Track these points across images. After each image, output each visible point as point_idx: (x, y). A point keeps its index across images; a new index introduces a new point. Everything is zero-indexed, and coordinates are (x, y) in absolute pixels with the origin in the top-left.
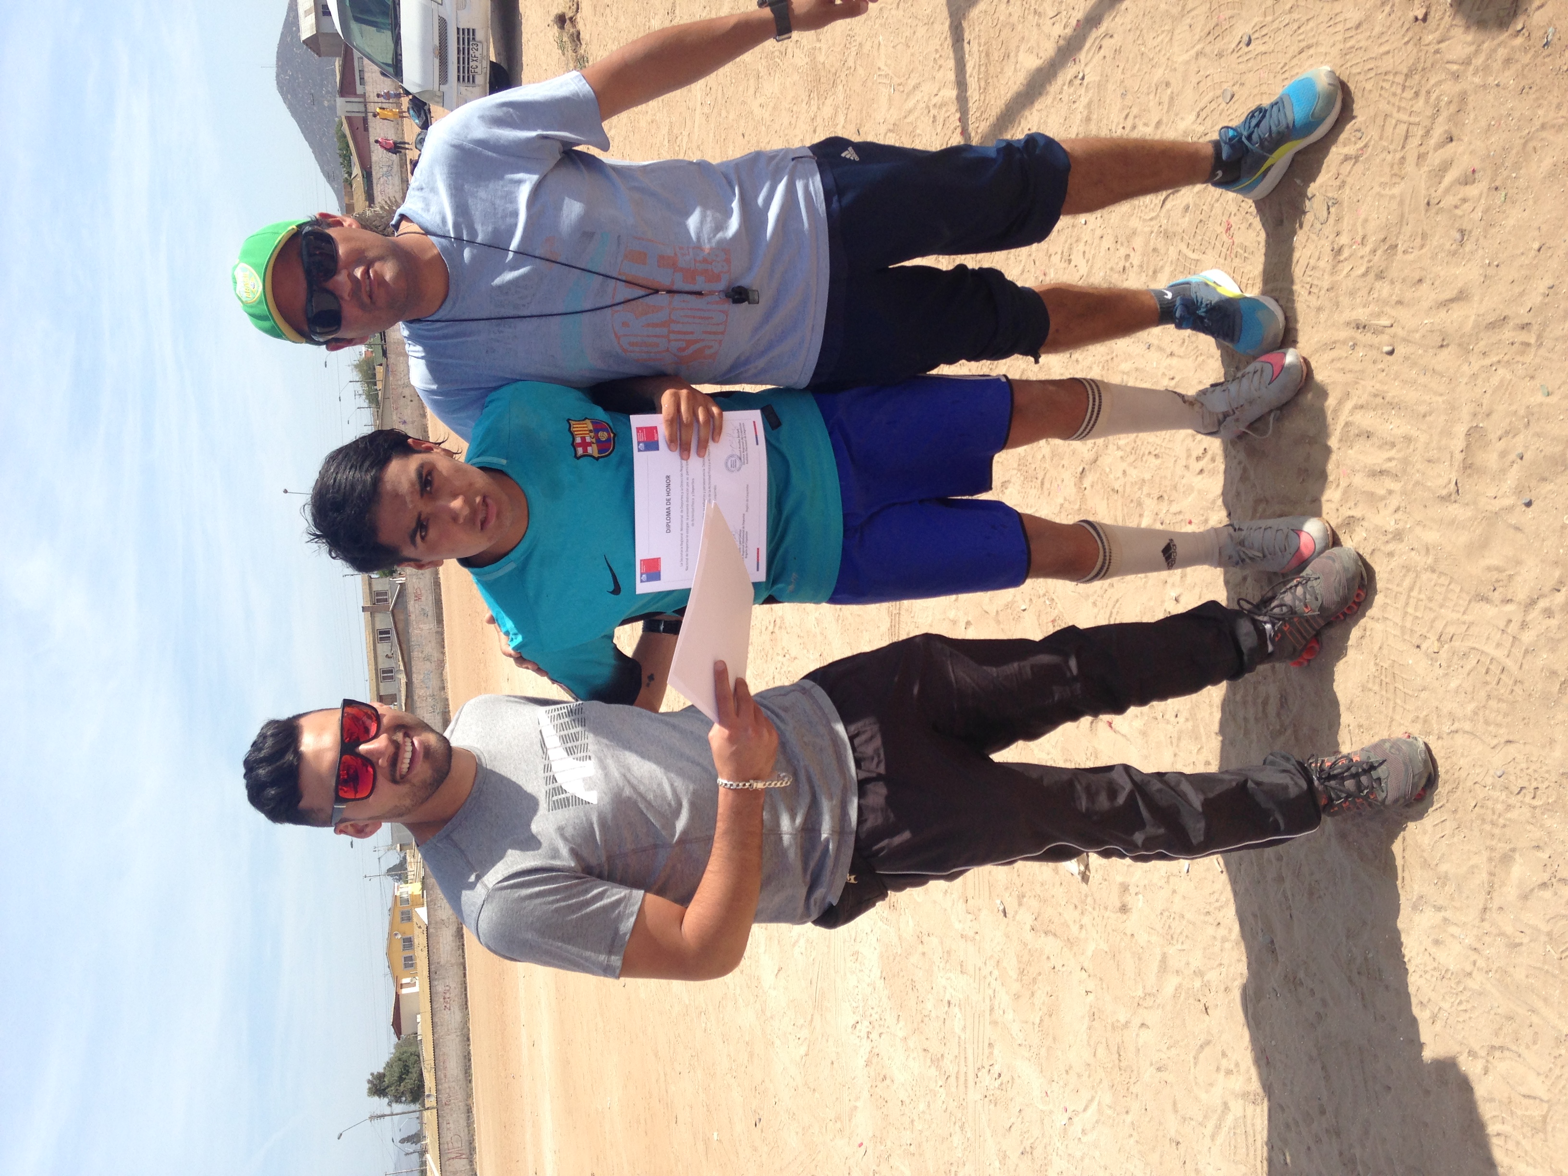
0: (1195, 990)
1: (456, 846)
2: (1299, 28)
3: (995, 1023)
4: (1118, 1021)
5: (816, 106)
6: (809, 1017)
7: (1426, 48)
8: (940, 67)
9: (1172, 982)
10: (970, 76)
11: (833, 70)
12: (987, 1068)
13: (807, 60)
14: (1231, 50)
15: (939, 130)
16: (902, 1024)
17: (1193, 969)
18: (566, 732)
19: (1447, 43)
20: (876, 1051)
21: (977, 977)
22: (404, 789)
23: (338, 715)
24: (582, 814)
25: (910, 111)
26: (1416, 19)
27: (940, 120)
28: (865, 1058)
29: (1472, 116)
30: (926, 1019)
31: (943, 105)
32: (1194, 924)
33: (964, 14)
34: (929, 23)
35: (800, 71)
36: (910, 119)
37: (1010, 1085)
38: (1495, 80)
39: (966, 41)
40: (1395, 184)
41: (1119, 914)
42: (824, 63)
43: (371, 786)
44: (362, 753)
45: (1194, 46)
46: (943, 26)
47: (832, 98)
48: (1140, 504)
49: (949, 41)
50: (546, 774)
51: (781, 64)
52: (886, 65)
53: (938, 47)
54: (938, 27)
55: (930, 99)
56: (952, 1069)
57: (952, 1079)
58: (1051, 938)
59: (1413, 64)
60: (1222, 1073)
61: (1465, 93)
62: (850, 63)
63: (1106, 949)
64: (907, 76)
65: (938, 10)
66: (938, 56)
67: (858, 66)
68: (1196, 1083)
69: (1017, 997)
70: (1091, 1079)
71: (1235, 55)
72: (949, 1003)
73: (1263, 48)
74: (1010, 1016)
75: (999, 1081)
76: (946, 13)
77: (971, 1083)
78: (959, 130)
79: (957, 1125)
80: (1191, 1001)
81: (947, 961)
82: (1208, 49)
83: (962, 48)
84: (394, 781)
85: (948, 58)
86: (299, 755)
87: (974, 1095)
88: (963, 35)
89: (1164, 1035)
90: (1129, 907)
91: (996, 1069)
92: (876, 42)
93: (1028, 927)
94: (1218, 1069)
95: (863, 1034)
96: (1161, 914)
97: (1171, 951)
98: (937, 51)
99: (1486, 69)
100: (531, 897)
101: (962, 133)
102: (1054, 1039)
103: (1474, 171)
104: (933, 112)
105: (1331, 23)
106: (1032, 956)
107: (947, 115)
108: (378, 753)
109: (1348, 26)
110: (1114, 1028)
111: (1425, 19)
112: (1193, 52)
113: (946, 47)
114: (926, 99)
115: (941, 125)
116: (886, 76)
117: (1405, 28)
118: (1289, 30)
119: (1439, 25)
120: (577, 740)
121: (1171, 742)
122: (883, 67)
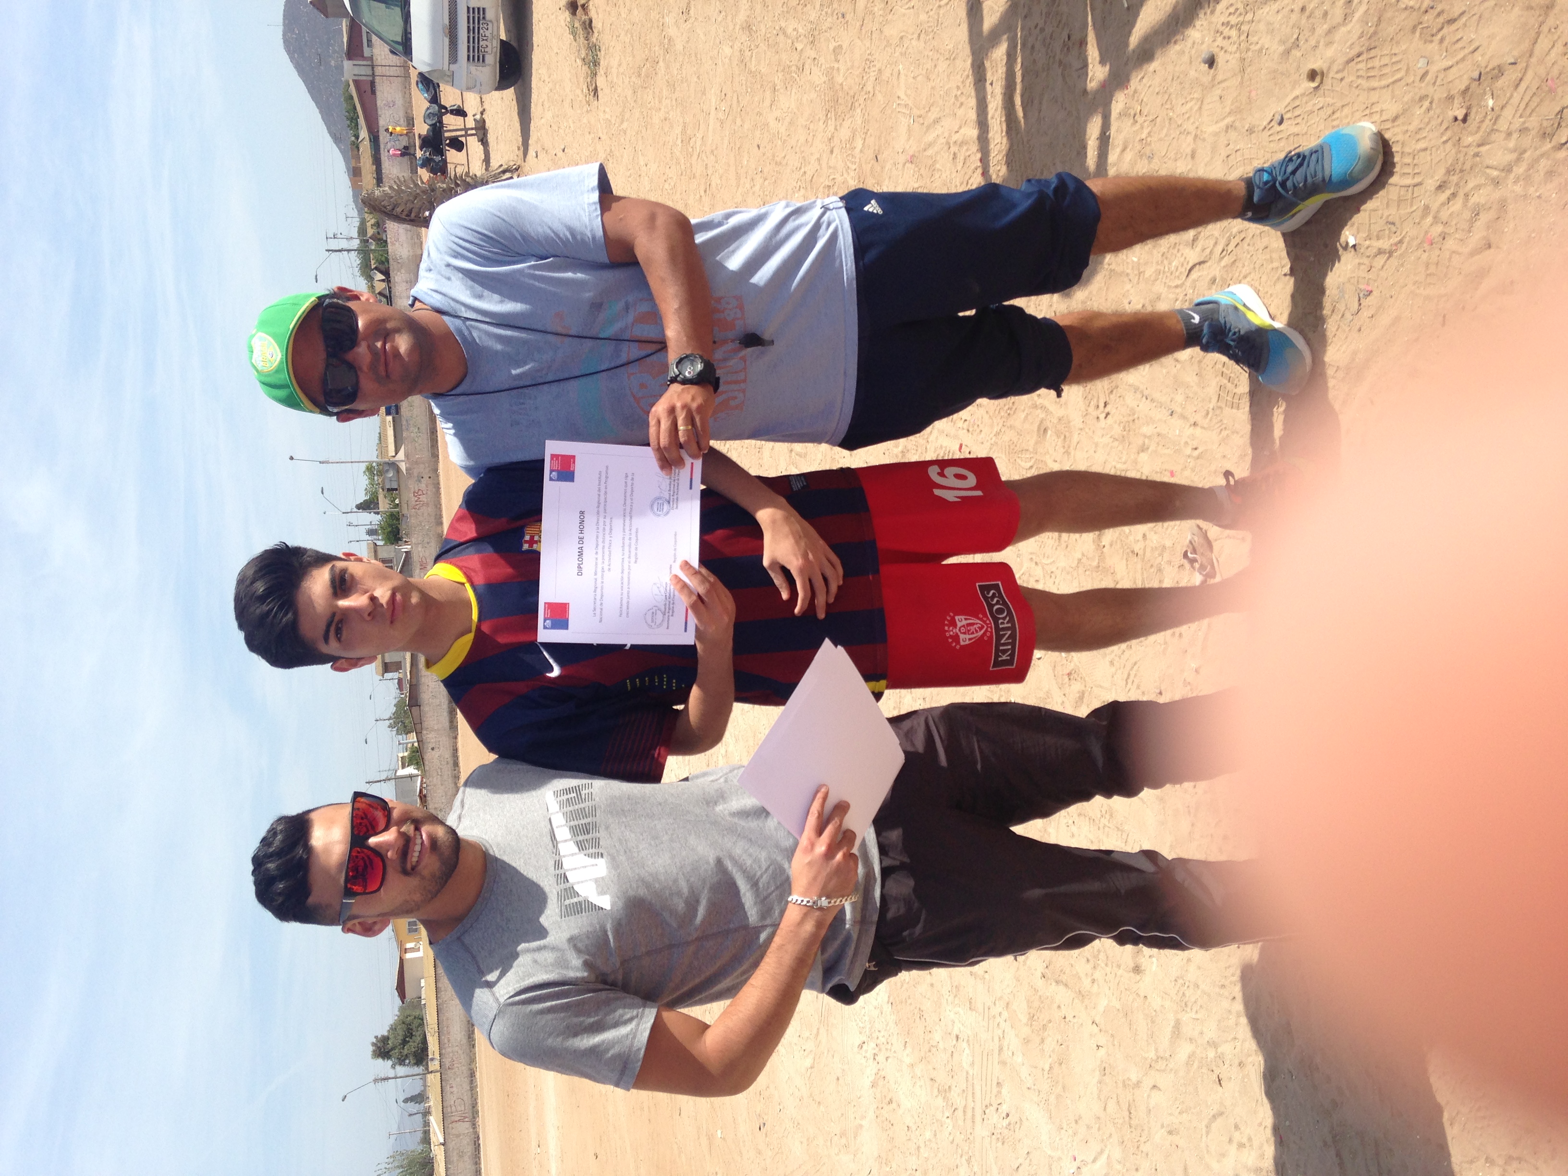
0: (1209, 1059)
1: (467, 949)
2: (1333, 113)
3: (1003, 1063)
4: (1129, 1079)
5: (833, 127)
6: (815, 1031)
7: (1464, 150)
8: (962, 104)
9: (1184, 1051)
10: (992, 118)
11: (852, 93)
12: (995, 1106)
13: (824, 78)
14: (1262, 127)
15: (959, 168)
16: (909, 1050)
17: (1207, 1039)
18: (576, 823)
19: (1487, 147)
20: (882, 1073)
21: (986, 1016)
22: (413, 882)
23: (349, 809)
24: (595, 922)
25: (930, 145)
26: (1456, 119)
27: (961, 158)
28: (871, 1078)
29: (1512, 225)
30: (934, 1050)
31: (962, 144)
32: (1209, 995)
33: (987, 55)
34: (952, 58)
35: (817, 89)
36: (929, 152)
37: (1018, 1126)
38: (1536, 191)
39: (988, 82)
40: (1430, 284)
41: (1132, 974)
42: (842, 84)
43: (380, 880)
44: (372, 845)
45: (1224, 118)
46: (965, 63)
47: (850, 120)
48: (1160, 570)
49: (971, 79)
50: (557, 872)
51: (798, 79)
52: (906, 95)
53: (959, 84)
54: (959, 63)
55: (950, 136)
56: (959, 1102)
57: (959, 1113)
58: (1061, 988)
59: (1451, 165)
60: (1234, 1146)
61: (1505, 200)
62: (869, 87)
63: (1118, 1007)
64: (927, 109)
65: (960, 47)
66: (959, 93)
67: (877, 92)
68: (1208, 1151)
69: (1027, 1041)
70: (1101, 1132)
71: (1267, 133)
72: (957, 1037)
73: (1296, 130)
74: (1019, 1059)
75: (1006, 1122)
76: (967, 50)
77: (978, 1119)
78: (980, 171)
79: (964, 1158)
80: (1204, 1070)
81: (956, 996)
82: (1237, 124)
83: (984, 88)
84: (405, 872)
85: (969, 96)
86: (308, 849)
87: (981, 1131)
88: (985, 75)
89: (1176, 1099)
90: (1143, 968)
91: (1004, 1108)
92: (896, 70)
93: (1040, 975)
94: (1230, 1141)
95: (870, 1055)
96: (1176, 980)
97: (1185, 1017)
98: (958, 88)
99: (1527, 179)
100: (542, 1012)
101: (983, 174)
102: (1064, 1088)
103: (1512, 282)
104: (954, 149)
105: (1367, 112)
106: (1042, 1002)
107: (968, 154)
108: (388, 845)
109: (1384, 118)
110: (1124, 1086)
111: (1465, 120)
112: (1223, 124)
113: (968, 84)
114: (946, 135)
115: (961, 164)
116: (906, 106)
117: (1444, 126)
118: (1323, 114)
119: (1479, 128)
120: (588, 833)
121: (1189, 812)
122: (903, 96)
